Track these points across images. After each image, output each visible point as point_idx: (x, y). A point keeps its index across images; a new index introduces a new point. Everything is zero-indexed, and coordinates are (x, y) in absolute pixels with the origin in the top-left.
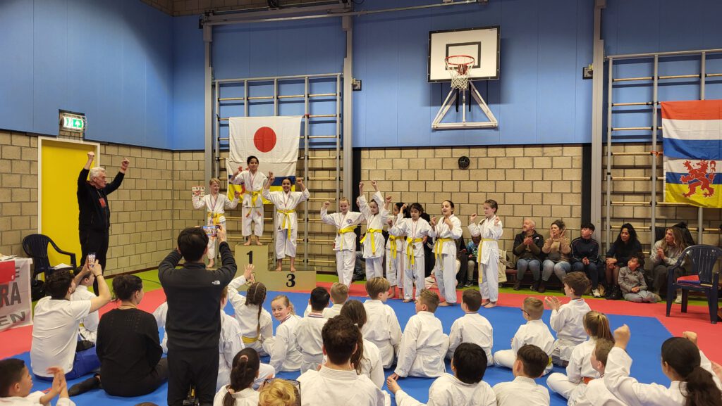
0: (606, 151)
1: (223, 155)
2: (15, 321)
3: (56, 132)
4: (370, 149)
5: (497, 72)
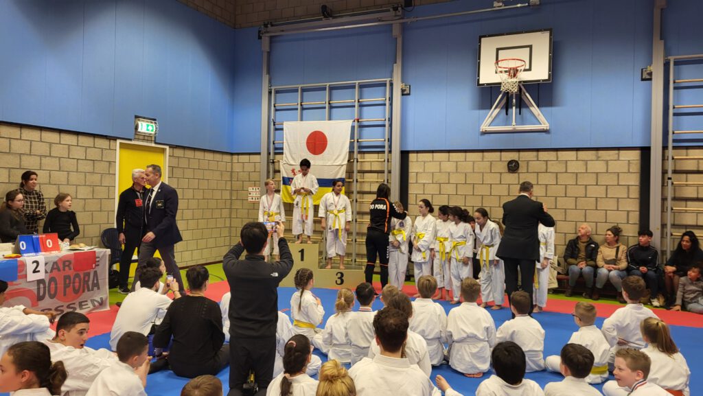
0: (666, 155)
1: (278, 157)
2: (94, 306)
4: (418, 152)
5: (549, 75)
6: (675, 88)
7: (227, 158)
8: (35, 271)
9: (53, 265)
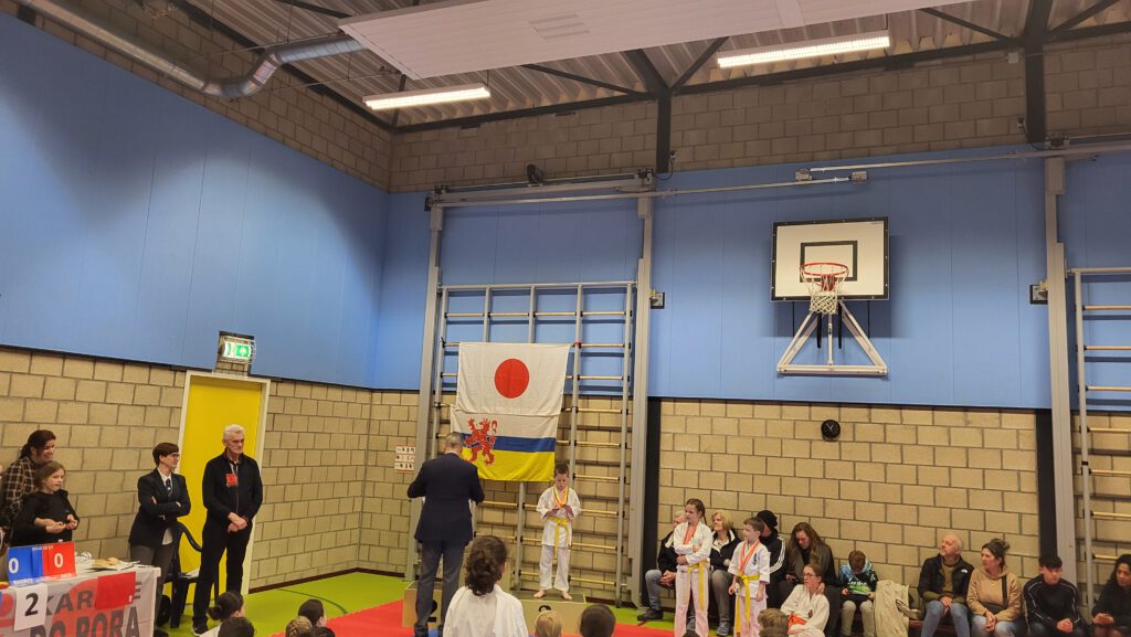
0: (1077, 423)
1: (446, 397)
3: (211, 365)
4: (675, 400)
5: (885, 288)
6: (1085, 318)
7: (364, 396)
8: (29, 613)
9: (61, 601)
